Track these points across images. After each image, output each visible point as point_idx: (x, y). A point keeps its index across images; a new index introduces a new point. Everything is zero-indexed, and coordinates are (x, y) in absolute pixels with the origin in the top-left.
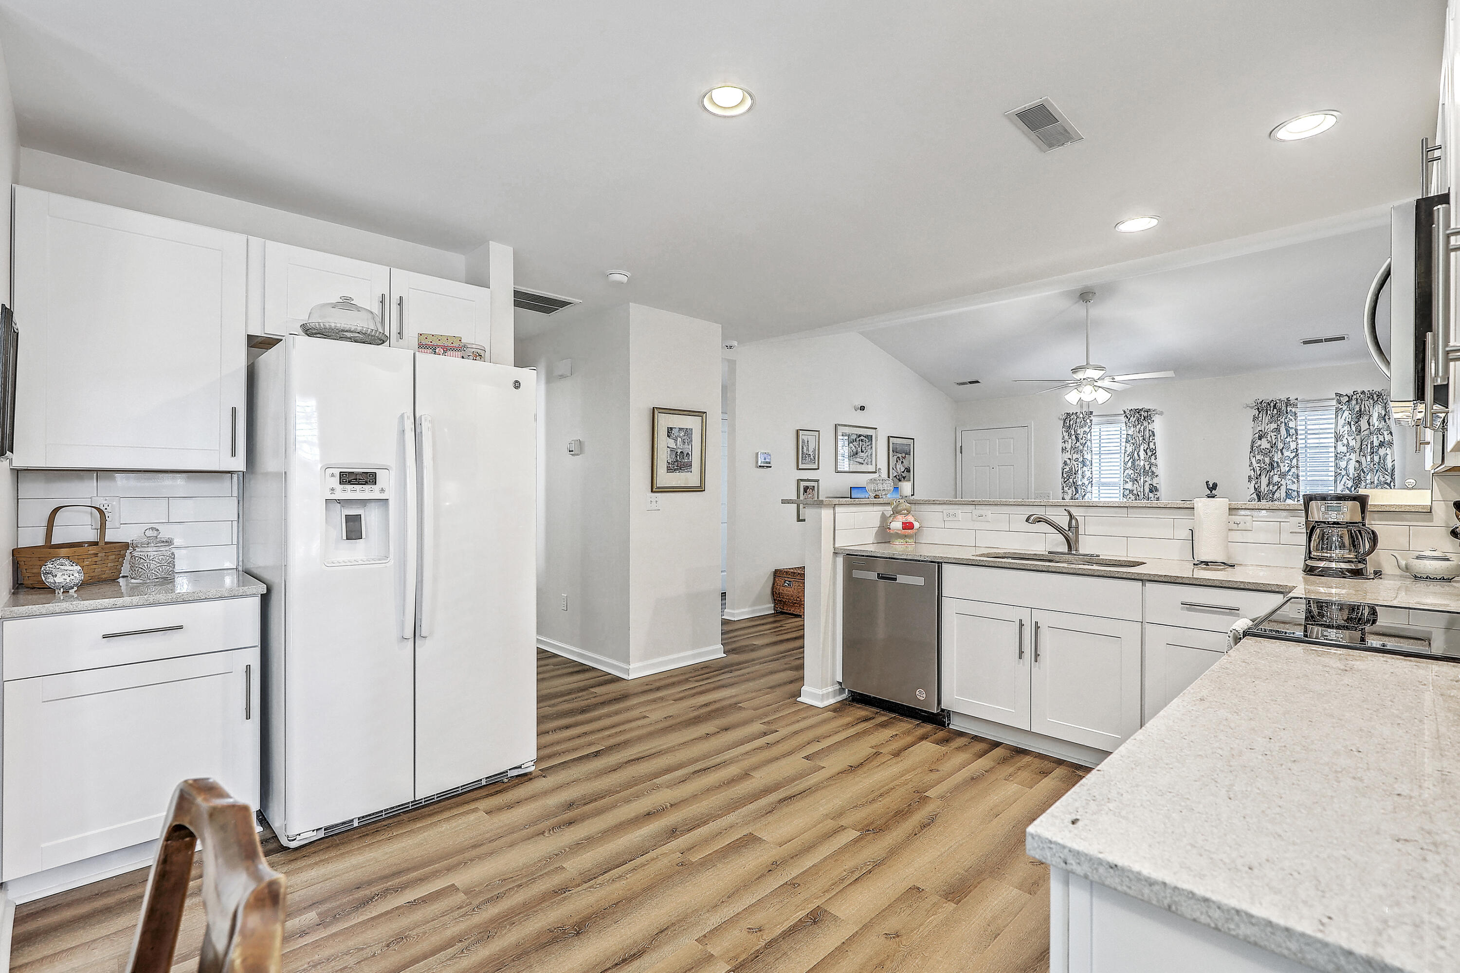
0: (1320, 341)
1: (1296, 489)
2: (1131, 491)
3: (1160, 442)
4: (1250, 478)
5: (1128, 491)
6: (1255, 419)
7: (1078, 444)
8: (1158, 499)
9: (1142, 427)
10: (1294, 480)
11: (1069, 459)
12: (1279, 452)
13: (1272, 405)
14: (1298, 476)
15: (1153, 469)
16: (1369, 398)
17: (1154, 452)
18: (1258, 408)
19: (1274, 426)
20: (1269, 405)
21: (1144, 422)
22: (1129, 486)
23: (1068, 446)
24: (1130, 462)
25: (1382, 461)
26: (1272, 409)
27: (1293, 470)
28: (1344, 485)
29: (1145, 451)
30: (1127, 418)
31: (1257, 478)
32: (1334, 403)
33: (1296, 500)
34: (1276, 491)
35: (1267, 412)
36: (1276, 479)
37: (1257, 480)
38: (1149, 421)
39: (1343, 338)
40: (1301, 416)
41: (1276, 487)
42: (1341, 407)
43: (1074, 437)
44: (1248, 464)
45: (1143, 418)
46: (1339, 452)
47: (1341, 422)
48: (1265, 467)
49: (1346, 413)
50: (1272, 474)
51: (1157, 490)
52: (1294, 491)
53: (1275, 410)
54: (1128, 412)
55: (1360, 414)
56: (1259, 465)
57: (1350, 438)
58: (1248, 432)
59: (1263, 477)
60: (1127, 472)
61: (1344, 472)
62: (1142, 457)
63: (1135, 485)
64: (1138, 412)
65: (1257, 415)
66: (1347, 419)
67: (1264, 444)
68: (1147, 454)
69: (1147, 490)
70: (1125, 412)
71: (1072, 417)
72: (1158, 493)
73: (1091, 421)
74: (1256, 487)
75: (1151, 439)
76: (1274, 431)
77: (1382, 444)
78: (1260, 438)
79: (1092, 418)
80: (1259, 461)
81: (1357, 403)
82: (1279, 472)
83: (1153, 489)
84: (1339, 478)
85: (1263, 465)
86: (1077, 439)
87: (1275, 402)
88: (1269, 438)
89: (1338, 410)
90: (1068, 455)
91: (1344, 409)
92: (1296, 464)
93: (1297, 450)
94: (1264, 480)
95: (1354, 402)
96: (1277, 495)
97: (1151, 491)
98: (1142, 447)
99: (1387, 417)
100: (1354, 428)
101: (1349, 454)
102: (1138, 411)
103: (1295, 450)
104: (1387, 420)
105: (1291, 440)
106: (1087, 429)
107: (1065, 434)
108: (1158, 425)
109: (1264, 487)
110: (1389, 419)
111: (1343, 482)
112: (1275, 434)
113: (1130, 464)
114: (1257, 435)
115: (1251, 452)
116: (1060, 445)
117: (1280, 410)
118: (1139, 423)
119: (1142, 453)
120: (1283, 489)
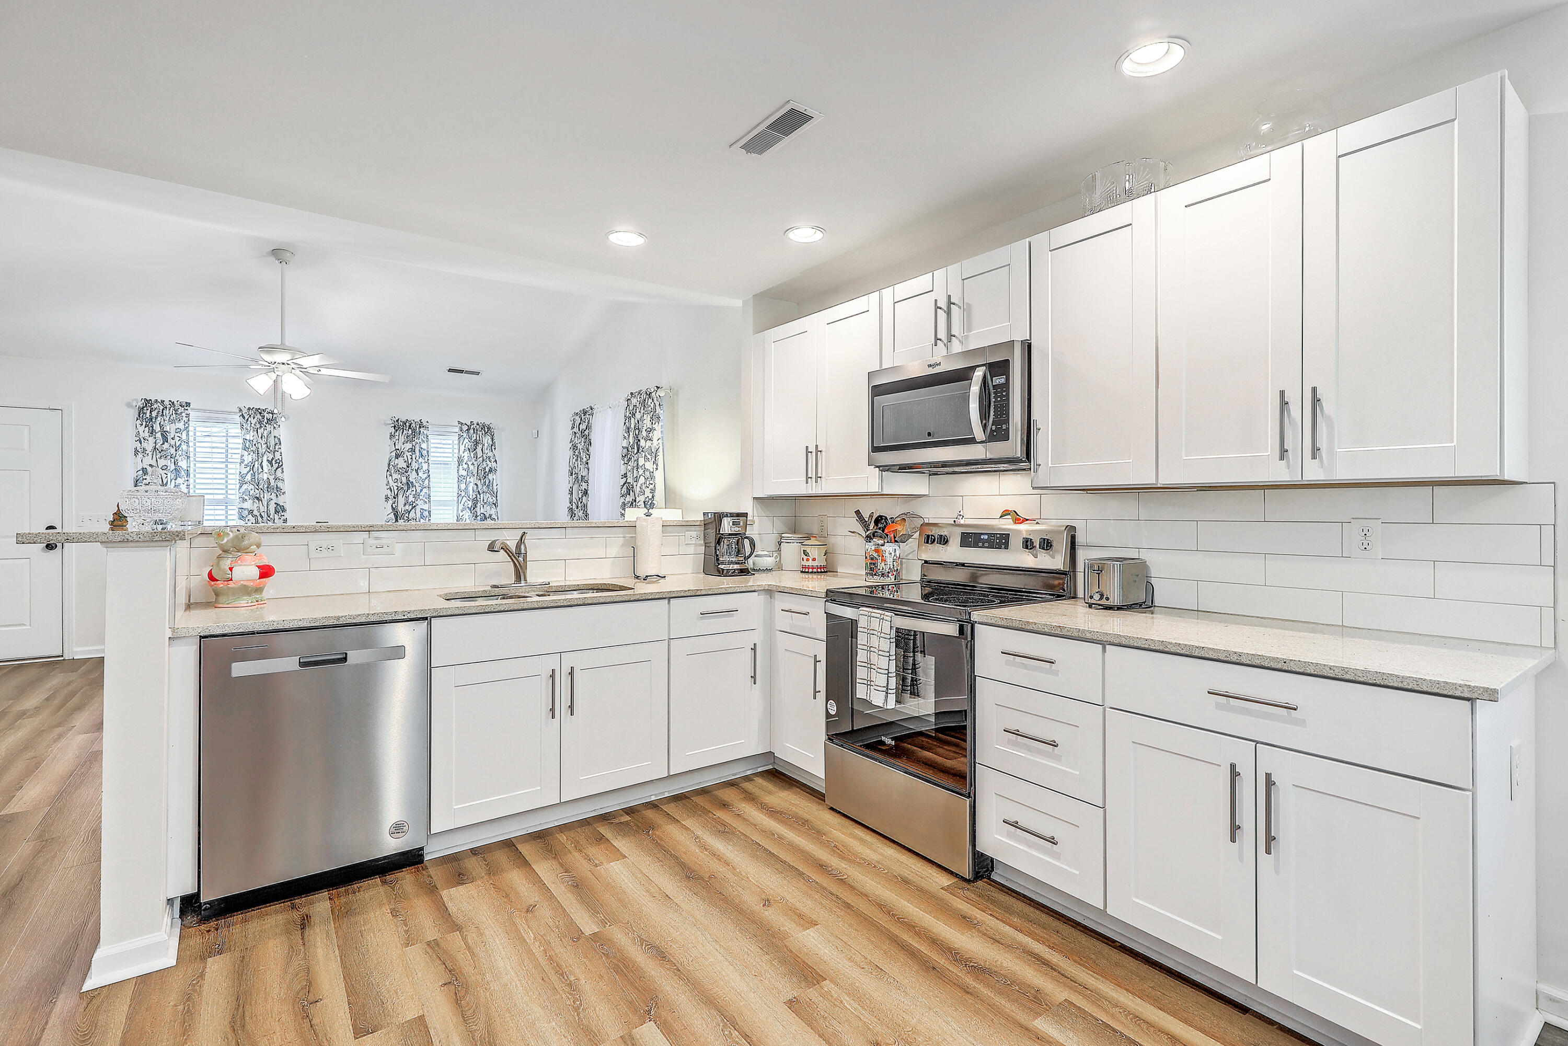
0: (462, 371)
1: (427, 509)
2: (251, 512)
3: (286, 452)
4: (387, 498)
5: (246, 512)
6: (392, 436)
7: (166, 446)
8: (285, 521)
9: (266, 432)
10: (426, 500)
11: (150, 465)
12: (414, 472)
13: (407, 424)
14: (429, 496)
15: (280, 484)
16: (482, 429)
17: (281, 464)
18: (395, 426)
19: (409, 446)
20: (405, 424)
21: (267, 425)
22: (248, 505)
23: (149, 446)
24: (249, 475)
25: (491, 485)
26: (407, 428)
27: (425, 490)
28: (464, 505)
29: (270, 462)
30: (244, 418)
31: (394, 498)
32: (457, 429)
33: (427, 519)
34: (411, 510)
35: (403, 431)
36: (411, 499)
37: (394, 500)
38: (275, 425)
39: (478, 373)
40: (432, 440)
41: (411, 506)
42: (462, 434)
43: (159, 435)
44: (386, 482)
45: (266, 421)
46: (460, 475)
47: (462, 448)
48: (402, 486)
49: (466, 440)
50: (408, 493)
51: (284, 510)
52: (426, 510)
53: (410, 430)
54: (244, 411)
55: (476, 443)
56: (396, 484)
57: (470, 463)
58: (385, 449)
59: (400, 496)
60: (245, 486)
61: (463, 494)
62: (266, 469)
63: (255, 504)
64: (260, 413)
65: (393, 433)
66: (466, 446)
67: (401, 463)
68: (272, 466)
69: (272, 511)
70: (241, 410)
71: (155, 406)
72: (285, 514)
73: (188, 415)
74: (394, 507)
75: (277, 447)
76: (409, 450)
77: (490, 471)
78: (397, 457)
79: (189, 412)
80: (396, 481)
81: (474, 433)
82: (414, 492)
83: (280, 509)
84: (460, 499)
85: (400, 484)
86: (165, 440)
87: (410, 422)
88: (405, 458)
89: (460, 436)
90: (148, 460)
91: (464, 436)
92: (427, 485)
93: (429, 471)
94: (401, 500)
95: (472, 431)
96: (412, 515)
97: (276, 512)
98: (265, 459)
99: (493, 447)
100: (472, 455)
101: (469, 477)
102: (259, 411)
103: (427, 471)
104: (493, 450)
105: (424, 461)
106: (181, 425)
107: (141, 429)
108: (283, 431)
109: (401, 507)
110: (495, 449)
111: (462, 503)
112: (411, 453)
113: (249, 477)
114: (394, 454)
115: (388, 471)
116: (132, 444)
117: (414, 431)
118: (261, 427)
119: (265, 464)
120: (418, 508)
